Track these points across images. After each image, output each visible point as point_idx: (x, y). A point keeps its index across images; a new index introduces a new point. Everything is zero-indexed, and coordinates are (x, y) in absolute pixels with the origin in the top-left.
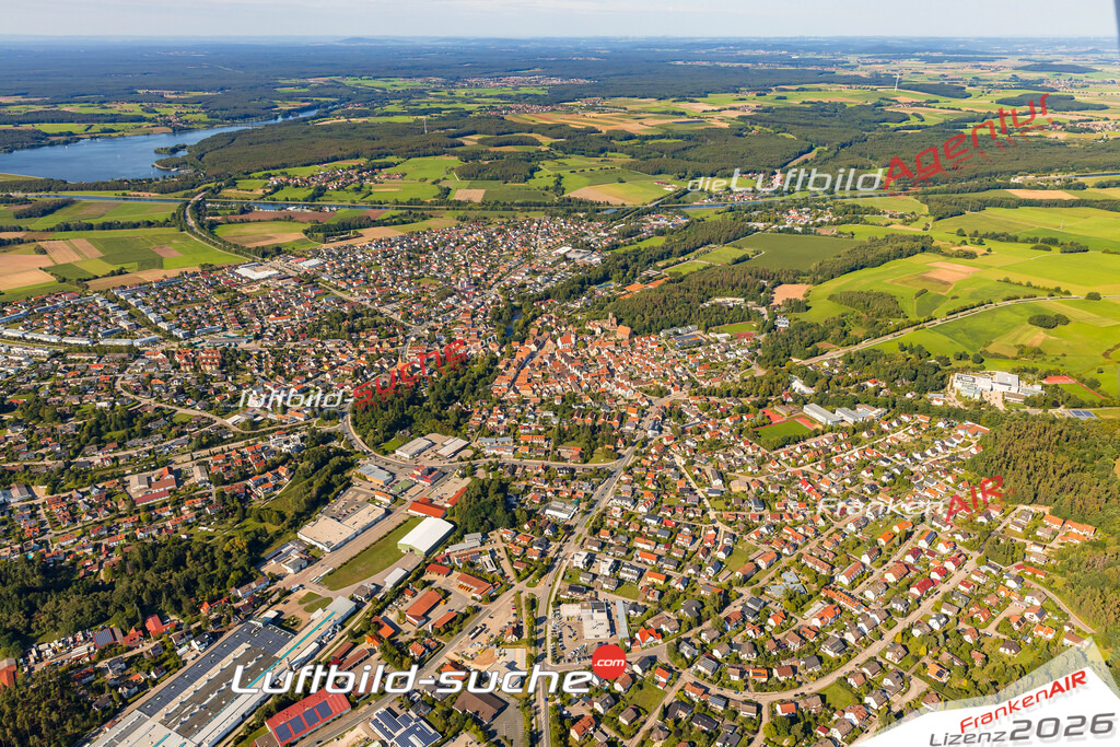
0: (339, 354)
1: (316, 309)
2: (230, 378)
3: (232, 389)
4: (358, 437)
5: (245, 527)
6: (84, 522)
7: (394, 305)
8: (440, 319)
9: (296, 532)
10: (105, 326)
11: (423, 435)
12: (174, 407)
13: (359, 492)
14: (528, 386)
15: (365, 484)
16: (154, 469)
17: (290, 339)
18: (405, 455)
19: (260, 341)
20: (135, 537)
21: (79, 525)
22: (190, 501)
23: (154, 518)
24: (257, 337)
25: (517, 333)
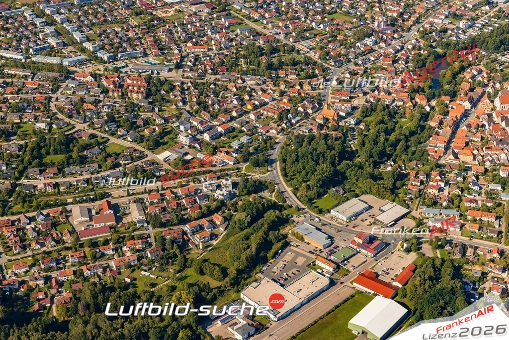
0: (260, 93)
1: (232, 40)
2: (157, 109)
3: (159, 121)
4: (289, 190)
5: (186, 277)
6: (33, 250)
7: (309, 42)
8: (360, 62)
9: (238, 291)
10: (35, 42)
11: (357, 196)
12: (106, 136)
13: (298, 255)
14: (466, 151)
15: (303, 245)
16: (93, 200)
17: (210, 71)
18: (341, 217)
19: (181, 71)
20: (82, 273)
21: (29, 253)
22: (132, 242)
23: (98, 255)
24: (178, 66)
25: (446, 87)
